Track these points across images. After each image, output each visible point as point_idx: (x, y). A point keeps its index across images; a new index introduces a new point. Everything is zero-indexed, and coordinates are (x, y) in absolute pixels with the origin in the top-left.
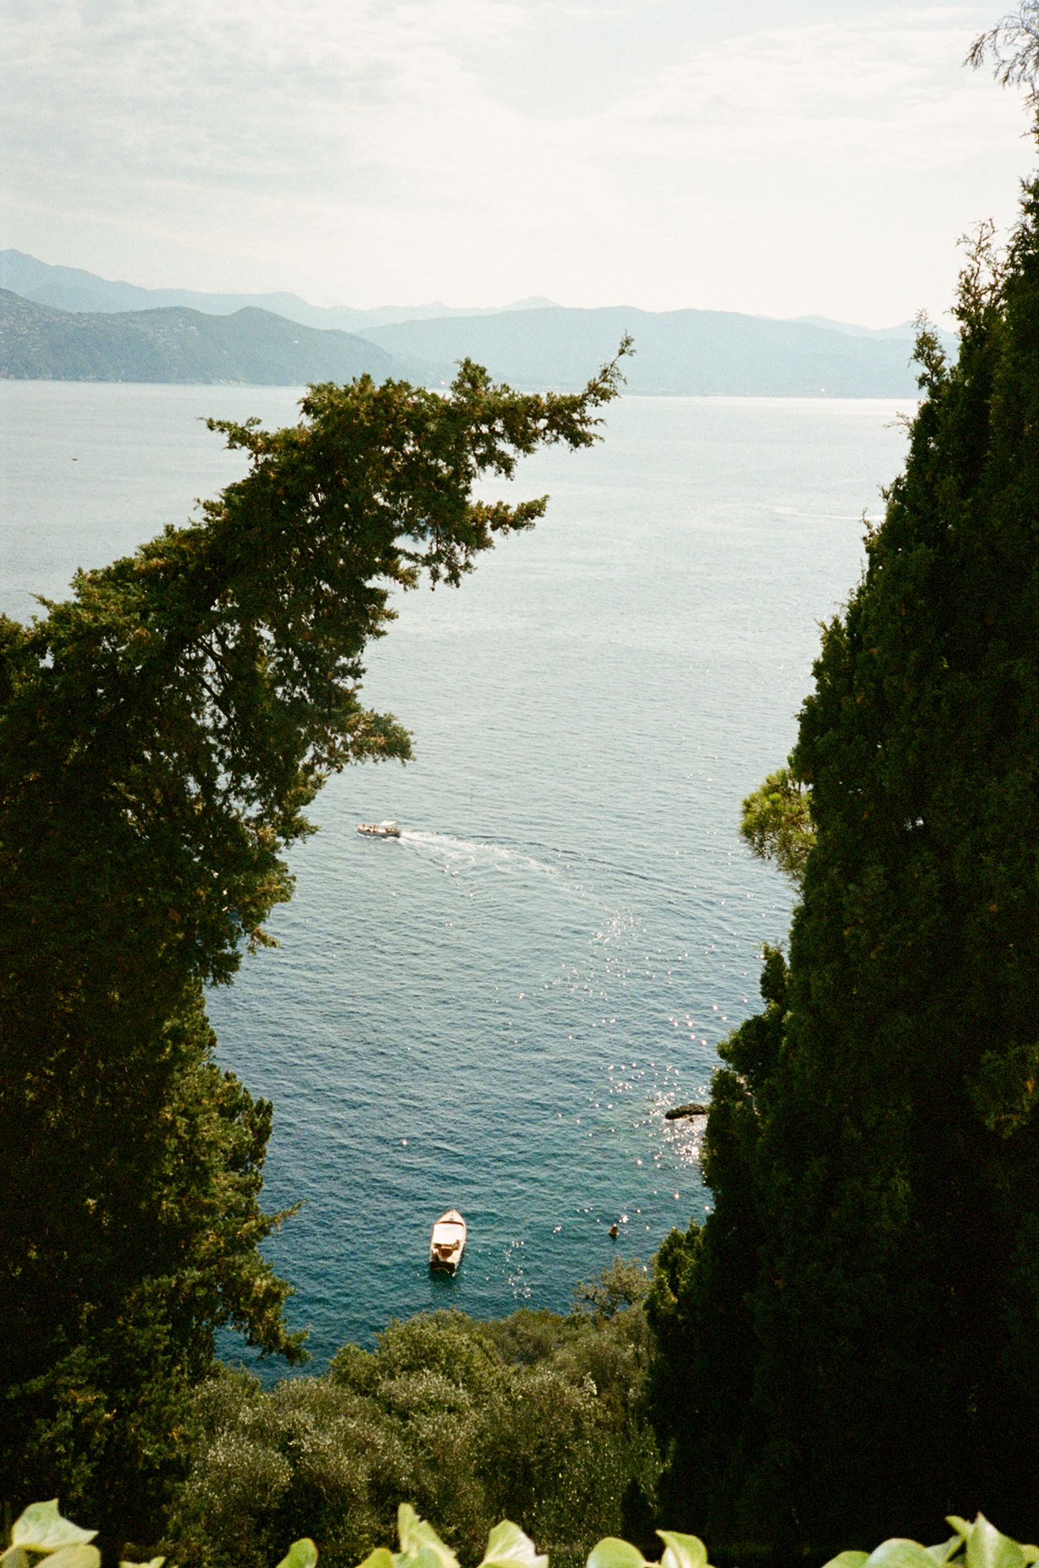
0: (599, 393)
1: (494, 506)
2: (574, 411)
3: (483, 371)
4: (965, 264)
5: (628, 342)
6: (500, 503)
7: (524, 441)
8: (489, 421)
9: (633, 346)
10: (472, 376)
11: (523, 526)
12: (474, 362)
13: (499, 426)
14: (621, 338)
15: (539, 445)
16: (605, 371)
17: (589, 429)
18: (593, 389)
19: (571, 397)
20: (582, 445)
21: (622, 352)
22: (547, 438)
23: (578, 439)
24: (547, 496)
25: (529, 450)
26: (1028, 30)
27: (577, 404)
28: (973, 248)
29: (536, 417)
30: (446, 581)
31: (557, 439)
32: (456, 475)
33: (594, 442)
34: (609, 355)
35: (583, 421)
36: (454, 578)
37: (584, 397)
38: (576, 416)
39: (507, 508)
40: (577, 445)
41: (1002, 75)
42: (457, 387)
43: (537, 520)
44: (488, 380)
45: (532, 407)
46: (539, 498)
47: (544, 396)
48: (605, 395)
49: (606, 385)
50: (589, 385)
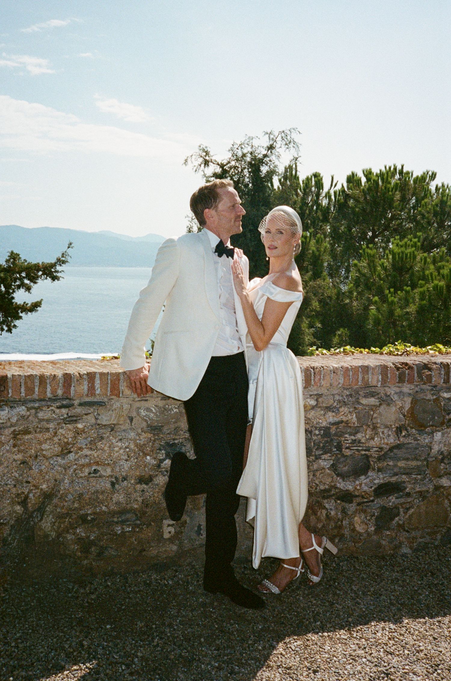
0: (61, 261)
1: (22, 303)
2: (52, 268)
3: (19, 255)
4: (188, 224)
5: (71, 244)
6: (25, 303)
7: (34, 279)
8: (20, 273)
9: (72, 246)
10: (14, 256)
11: (33, 311)
12: (15, 252)
13: (23, 274)
14: (68, 243)
15: (39, 281)
16: (63, 254)
17: (59, 275)
18: (59, 260)
19: (51, 263)
20: (56, 280)
21: (69, 247)
22: (42, 278)
23: (54, 278)
24: (42, 299)
25: (35, 283)
26: (201, 157)
27: (53, 265)
28: (190, 219)
29: (38, 271)
30: (7, 331)
31: (46, 279)
32: (7, 292)
33: (61, 279)
34: (65, 248)
35: (57, 272)
36: (9, 330)
37: (55, 263)
38: (53, 270)
39: (27, 304)
40: (54, 280)
41: (194, 170)
42: (7, 261)
43: (39, 308)
44: (20, 258)
45: (37, 267)
46: (39, 300)
47: (41, 263)
48: (64, 262)
49: (63, 259)
50: (57, 259)
